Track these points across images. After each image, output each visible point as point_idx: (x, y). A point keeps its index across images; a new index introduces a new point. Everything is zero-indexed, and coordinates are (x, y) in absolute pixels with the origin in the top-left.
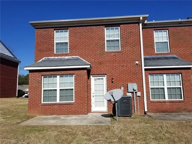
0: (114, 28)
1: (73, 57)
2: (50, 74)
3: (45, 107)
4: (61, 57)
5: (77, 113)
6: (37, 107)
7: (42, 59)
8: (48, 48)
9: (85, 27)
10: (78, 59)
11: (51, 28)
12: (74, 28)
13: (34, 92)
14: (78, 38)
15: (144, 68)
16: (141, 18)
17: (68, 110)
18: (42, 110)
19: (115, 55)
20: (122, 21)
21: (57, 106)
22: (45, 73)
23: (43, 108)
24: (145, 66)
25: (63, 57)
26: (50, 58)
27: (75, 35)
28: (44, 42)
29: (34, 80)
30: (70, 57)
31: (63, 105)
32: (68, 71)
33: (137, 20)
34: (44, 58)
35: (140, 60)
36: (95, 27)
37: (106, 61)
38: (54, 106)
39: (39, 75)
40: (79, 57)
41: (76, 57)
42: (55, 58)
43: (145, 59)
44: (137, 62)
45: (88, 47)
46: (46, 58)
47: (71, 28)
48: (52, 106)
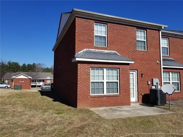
0: (142, 30)
1: (112, 52)
2: (99, 66)
3: (94, 99)
4: (101, 50)
5: (122, 104)
6: (87, 100)
7: (83, 50)
8: (88, 40)
9: (122, 25)
10: (116, 54)
11: (92, 20)
12: (112, 24)
13: (83, 84)
14: (115, 35)
15: (162, 66)
16: (163, 27)
17: (116, 102)
18: (91, 102)
19: (143, 54)
20: (149, 26)
21: (105, 98)
22: (93, 65)
23: (93, 100)
24: (163, 65)
25: (103, 51)
26: (90, 49)
27: (113, 31)
28: (85, 33)
29: (83, 71)
30: (109, 51)
31: (110, 97)
32: (115, 65)
33: (158, 28)
34: (85, 49)
35: (160, 60)
36: (129, 27)
37: (137, 59)
38: (102, 98)
39: (88, 66)
40: (117, 52)
41: (114, 52)
42: (96, 51)
43: (163, 59)
44: (158, 62)
45: (124, 44)
46: (87, 49)
47: (110, 24)
48: (101, 98)
